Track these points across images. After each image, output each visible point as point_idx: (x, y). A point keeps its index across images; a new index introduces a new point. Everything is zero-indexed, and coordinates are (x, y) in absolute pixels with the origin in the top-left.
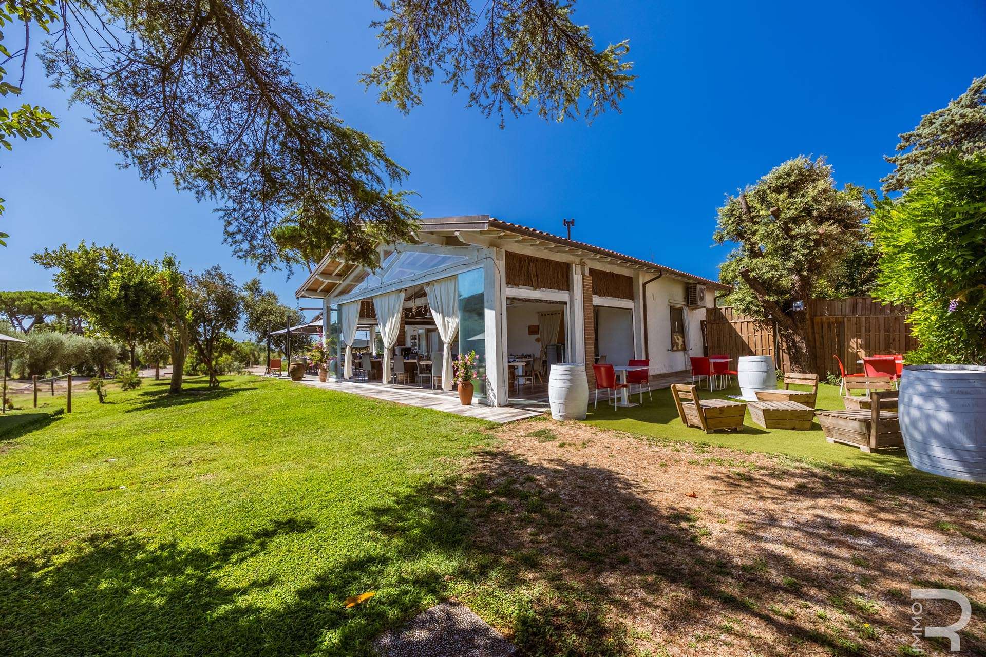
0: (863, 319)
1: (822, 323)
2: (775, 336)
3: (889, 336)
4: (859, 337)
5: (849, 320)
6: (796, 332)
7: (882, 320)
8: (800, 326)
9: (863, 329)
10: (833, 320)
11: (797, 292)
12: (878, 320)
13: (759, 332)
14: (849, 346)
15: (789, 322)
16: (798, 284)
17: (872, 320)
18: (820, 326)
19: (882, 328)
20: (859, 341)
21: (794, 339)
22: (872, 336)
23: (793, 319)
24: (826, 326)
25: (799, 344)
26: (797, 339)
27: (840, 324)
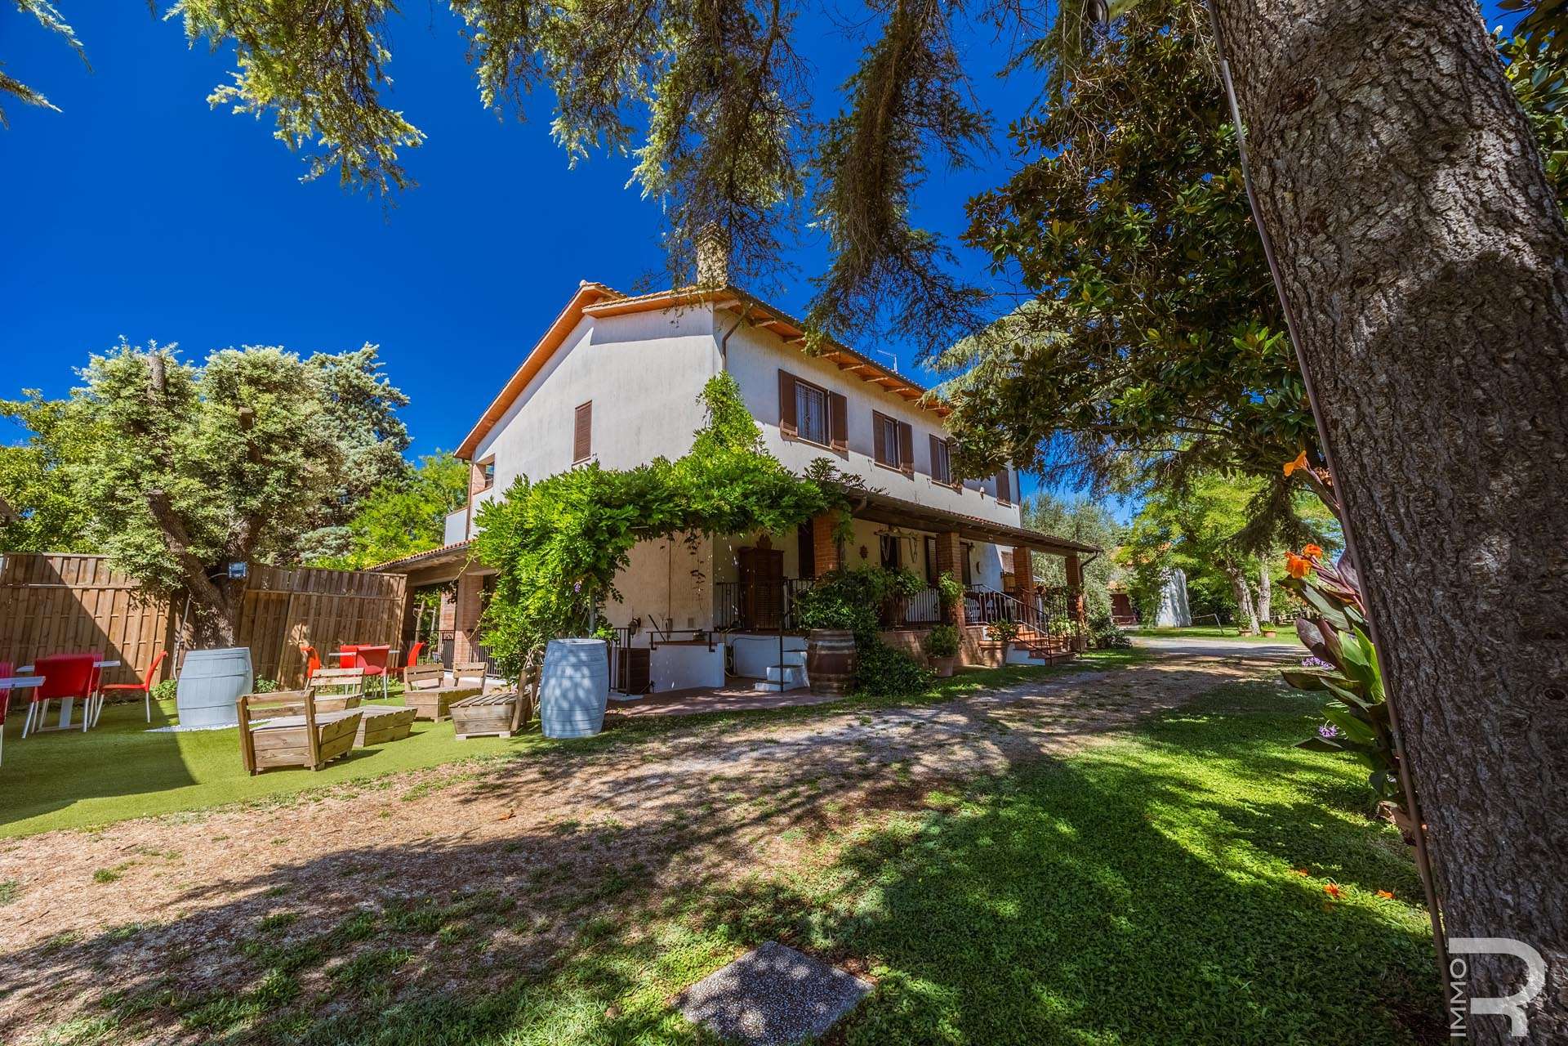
0: (314, 599)
1: (257, 600)
2: (171, 621)
3: (340, 622)
4: (305, 623)
5: (297, 598)
6: (222, 612)
7: (336, 600)
8: (230, 602)
9: (312, 611)
10: (273, 597)
11: (238, 547)
12: (331, 600)
13: (139, 611)
14: (290, 636)
15: (215, 595)
16: (243, 536)
17: (325, 600)
18: (253, 605)
19: (334, 611)
20: (304, 628)
21: (217, 625)
22: (322, 622)
23: (222, 591)
24: (261, 606)
25: (223, 633)
26: (222, 623)
27: (282, 603)
